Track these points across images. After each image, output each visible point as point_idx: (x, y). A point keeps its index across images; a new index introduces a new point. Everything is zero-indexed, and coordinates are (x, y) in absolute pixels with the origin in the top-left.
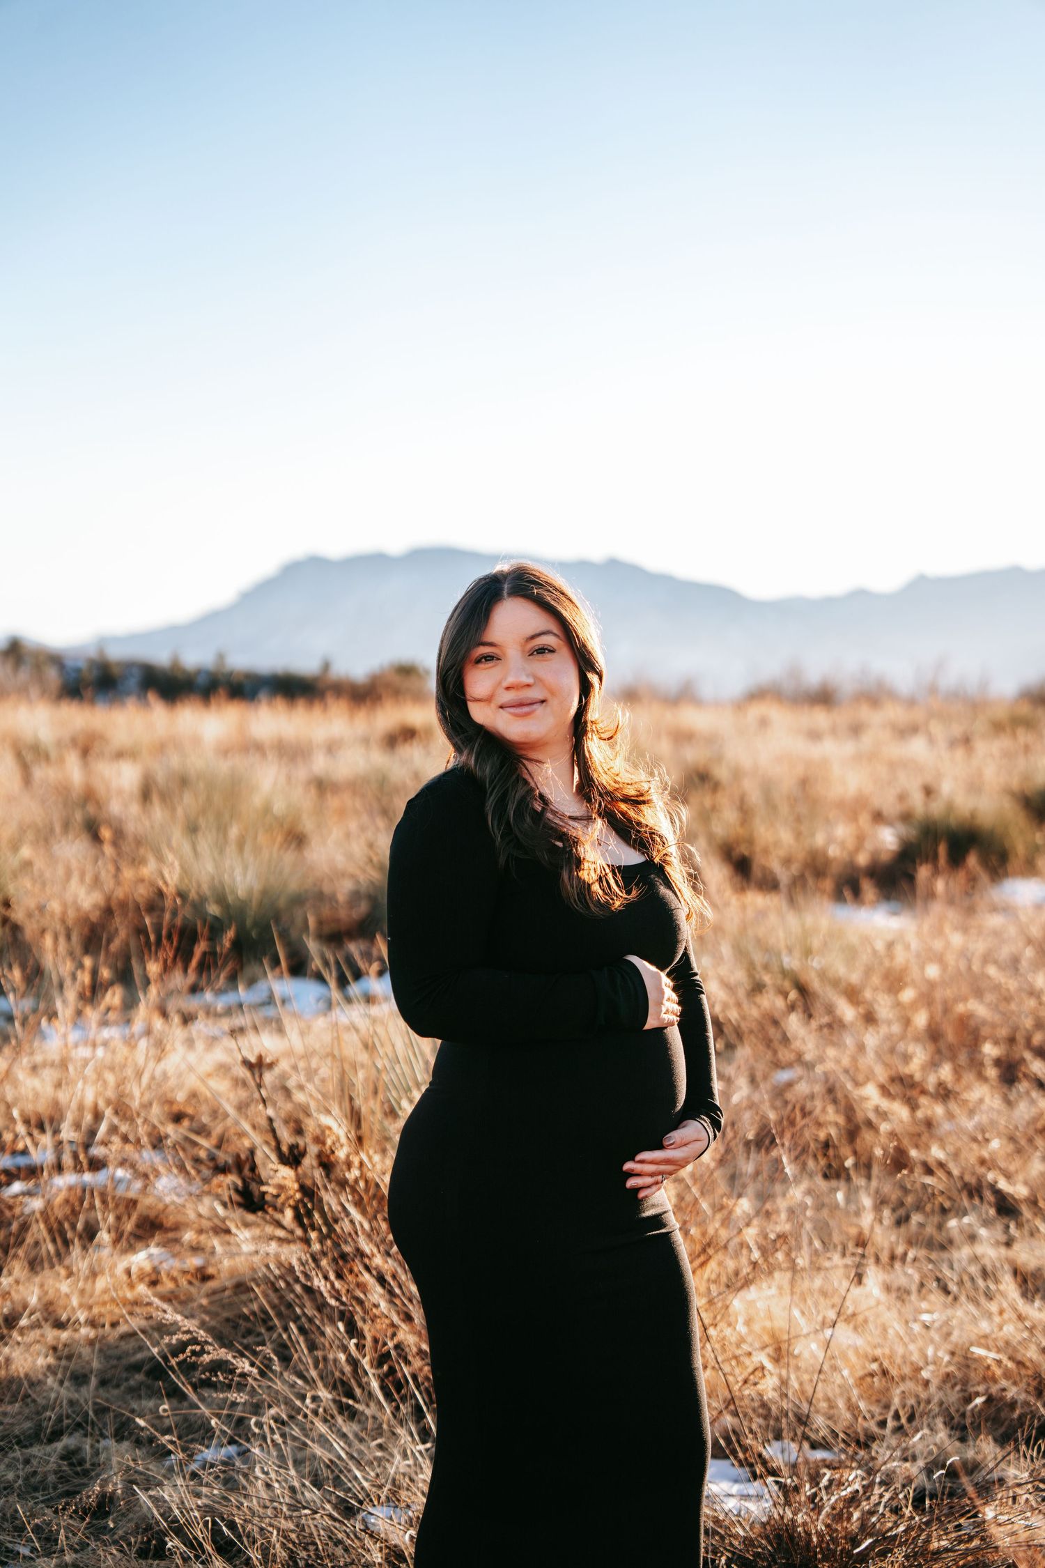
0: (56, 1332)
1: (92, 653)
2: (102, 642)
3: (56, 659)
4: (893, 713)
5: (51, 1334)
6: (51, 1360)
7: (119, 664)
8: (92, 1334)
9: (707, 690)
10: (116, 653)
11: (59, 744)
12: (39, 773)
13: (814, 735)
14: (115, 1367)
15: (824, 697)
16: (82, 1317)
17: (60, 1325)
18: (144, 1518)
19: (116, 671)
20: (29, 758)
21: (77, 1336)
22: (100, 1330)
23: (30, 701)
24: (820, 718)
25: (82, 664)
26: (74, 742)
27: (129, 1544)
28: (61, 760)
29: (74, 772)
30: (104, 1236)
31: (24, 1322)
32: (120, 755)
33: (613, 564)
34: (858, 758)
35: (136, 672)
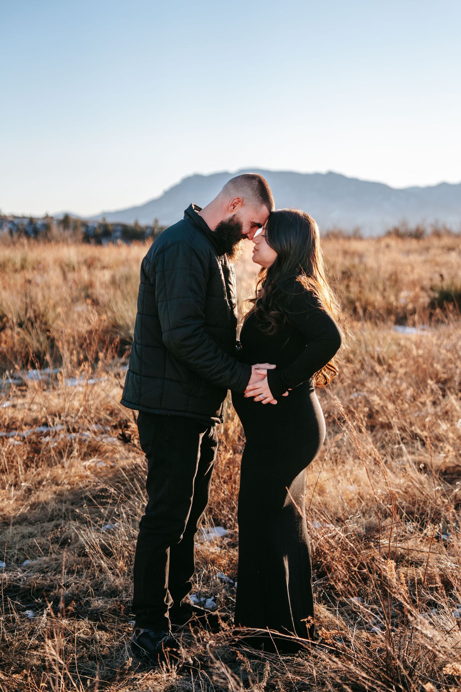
0: (56, 487)
1: (100, 220)
2: (105, 215)
3: (84, 224)
4: (447, 241)
5: (54, 488)
6: (54, 496)
7: (113, 225)
8: (69, 487)
9: (366, 233)
10: (110, 220)
11: (79, 263)
12: (70, 276)
13: (408, 252)
14: (77, 498)
15: (418, 235)
16: (66, 481)
17: (57, 484)
18: (81, 545)
19: (111, 228)
20: (66, 269)
21: (63, 488)
22: (72, 486)
23: (68, 245)
24: (414, 244)
25: (96, 225)
26: (85, 262)
27: (74, 552)
28: (80, 269)
29: (85, 275)
30: (75, 453)
31: (44, 483)
32: (104, 268)
33: (331, 175)
34: (425, 262)
35: (119, 228)
